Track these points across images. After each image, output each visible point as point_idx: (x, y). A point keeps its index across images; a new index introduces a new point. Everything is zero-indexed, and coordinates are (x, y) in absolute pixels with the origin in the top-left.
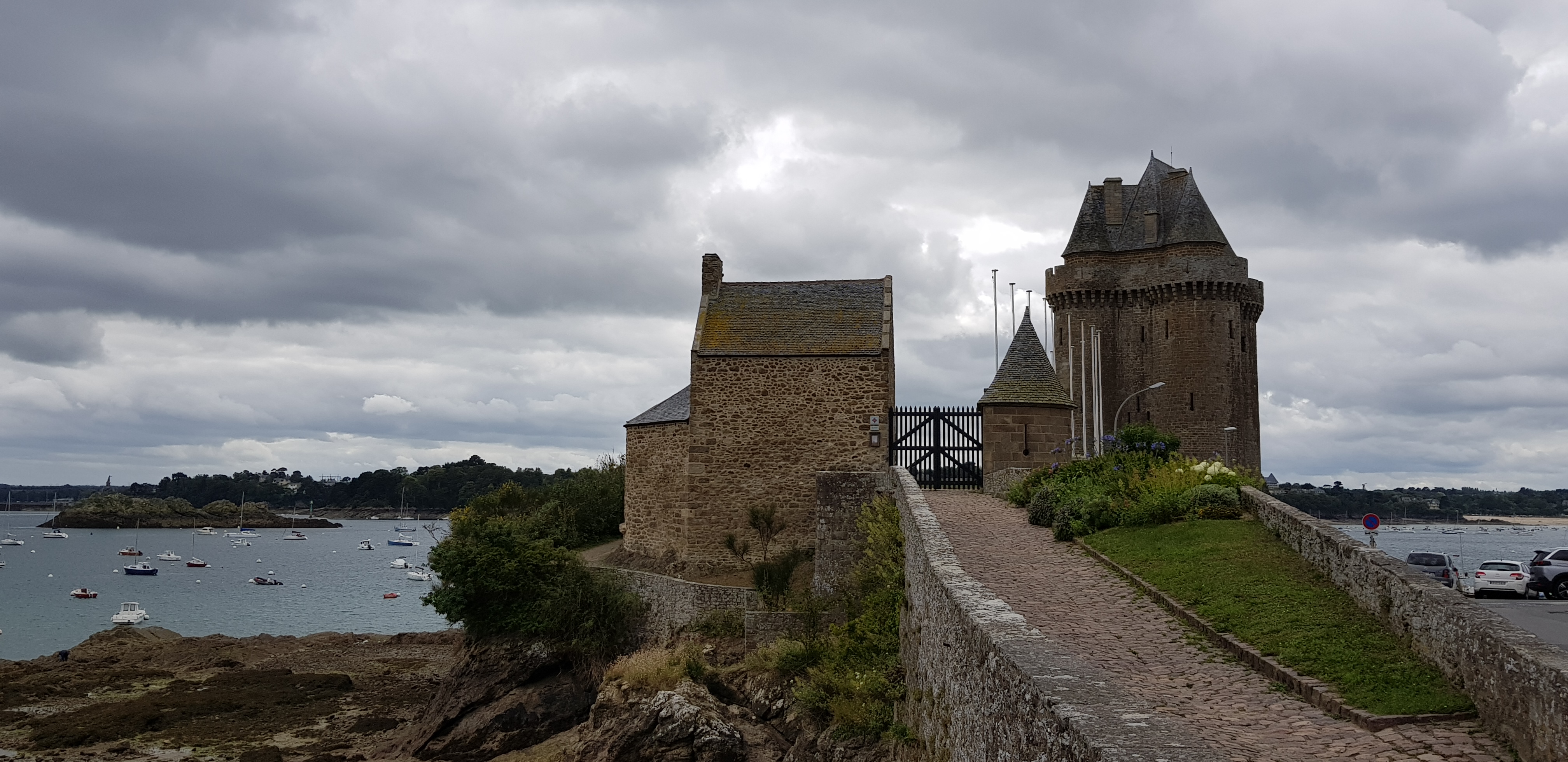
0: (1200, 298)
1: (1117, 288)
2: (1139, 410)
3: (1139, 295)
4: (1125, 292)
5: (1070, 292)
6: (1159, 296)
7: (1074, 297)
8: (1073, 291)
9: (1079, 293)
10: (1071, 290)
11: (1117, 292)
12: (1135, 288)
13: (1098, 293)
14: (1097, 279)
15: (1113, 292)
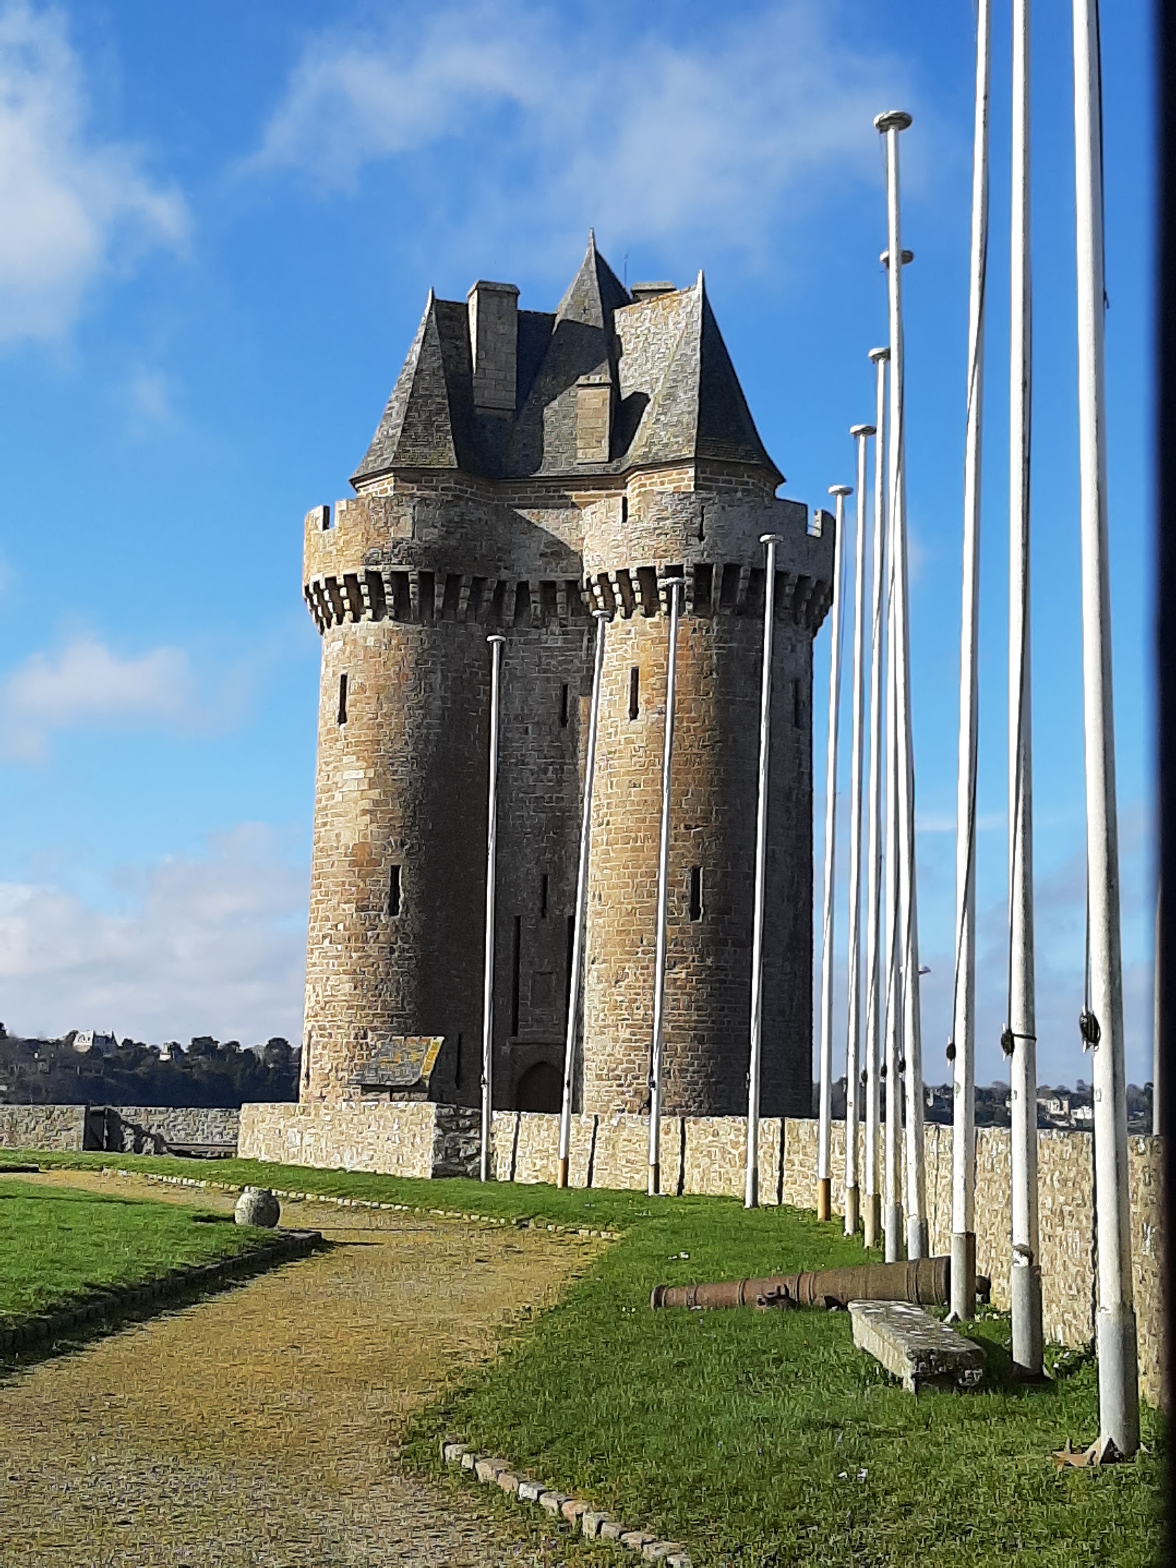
0: (728, 612)
1: (504, 575)
2: (544, 909)
3: (560, 597)
4: (523, 586)
5: (378, 574)
6: (619, 599)
7: (387, 588)
8: (385, 571)
9: (399, 579)
10: (380, 568)
11: (501, 584)
12: (552, 577)
13: (452, 583)
14: (453, 543)
15: (492, 582)
